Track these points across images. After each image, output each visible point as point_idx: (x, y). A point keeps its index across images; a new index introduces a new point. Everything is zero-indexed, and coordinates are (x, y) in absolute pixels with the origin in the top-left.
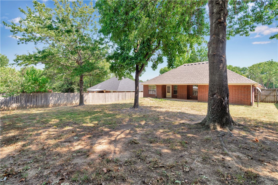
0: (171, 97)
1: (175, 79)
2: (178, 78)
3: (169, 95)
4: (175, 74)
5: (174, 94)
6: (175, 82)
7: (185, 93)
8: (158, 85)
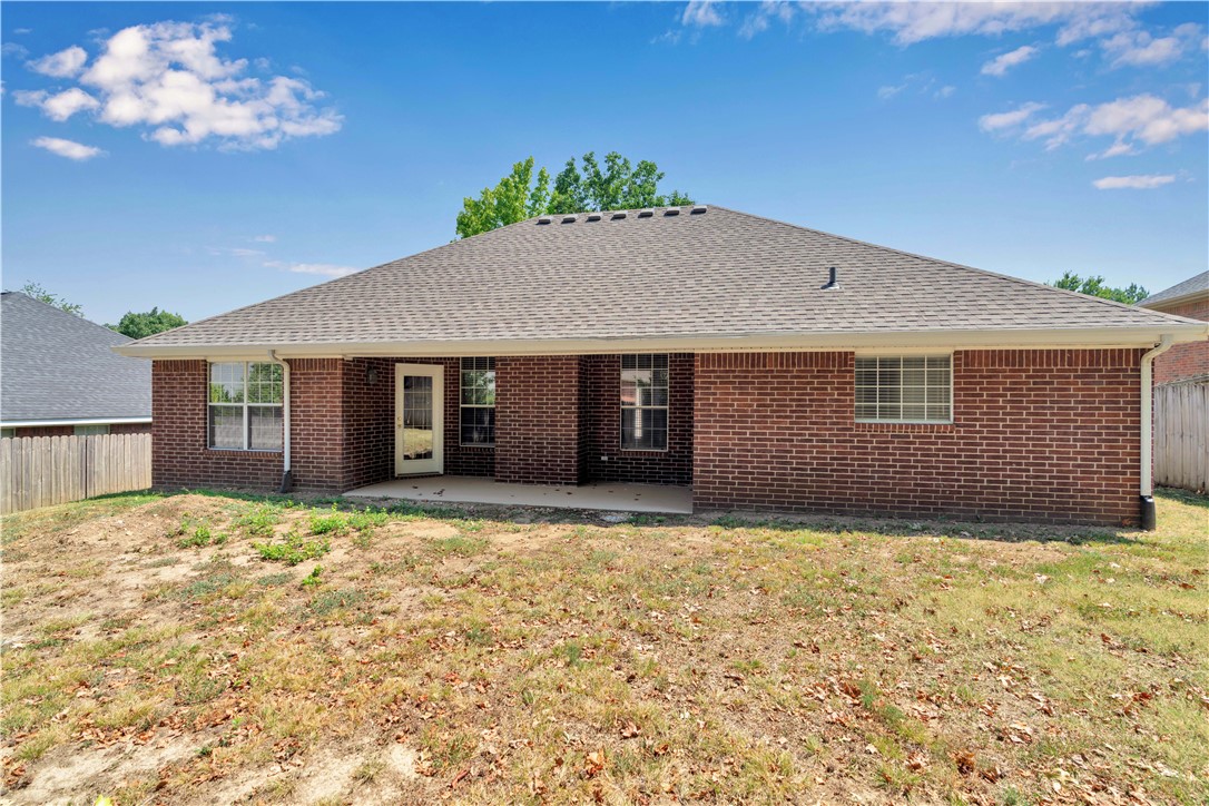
0: (437, 464)
1: (479, 304)
2: (504, 295)
3: (420, 441)
4: (474, 271)
5: (464, 440)
6: (474, 326)
7: (566, 428)
8: (310, 363)
